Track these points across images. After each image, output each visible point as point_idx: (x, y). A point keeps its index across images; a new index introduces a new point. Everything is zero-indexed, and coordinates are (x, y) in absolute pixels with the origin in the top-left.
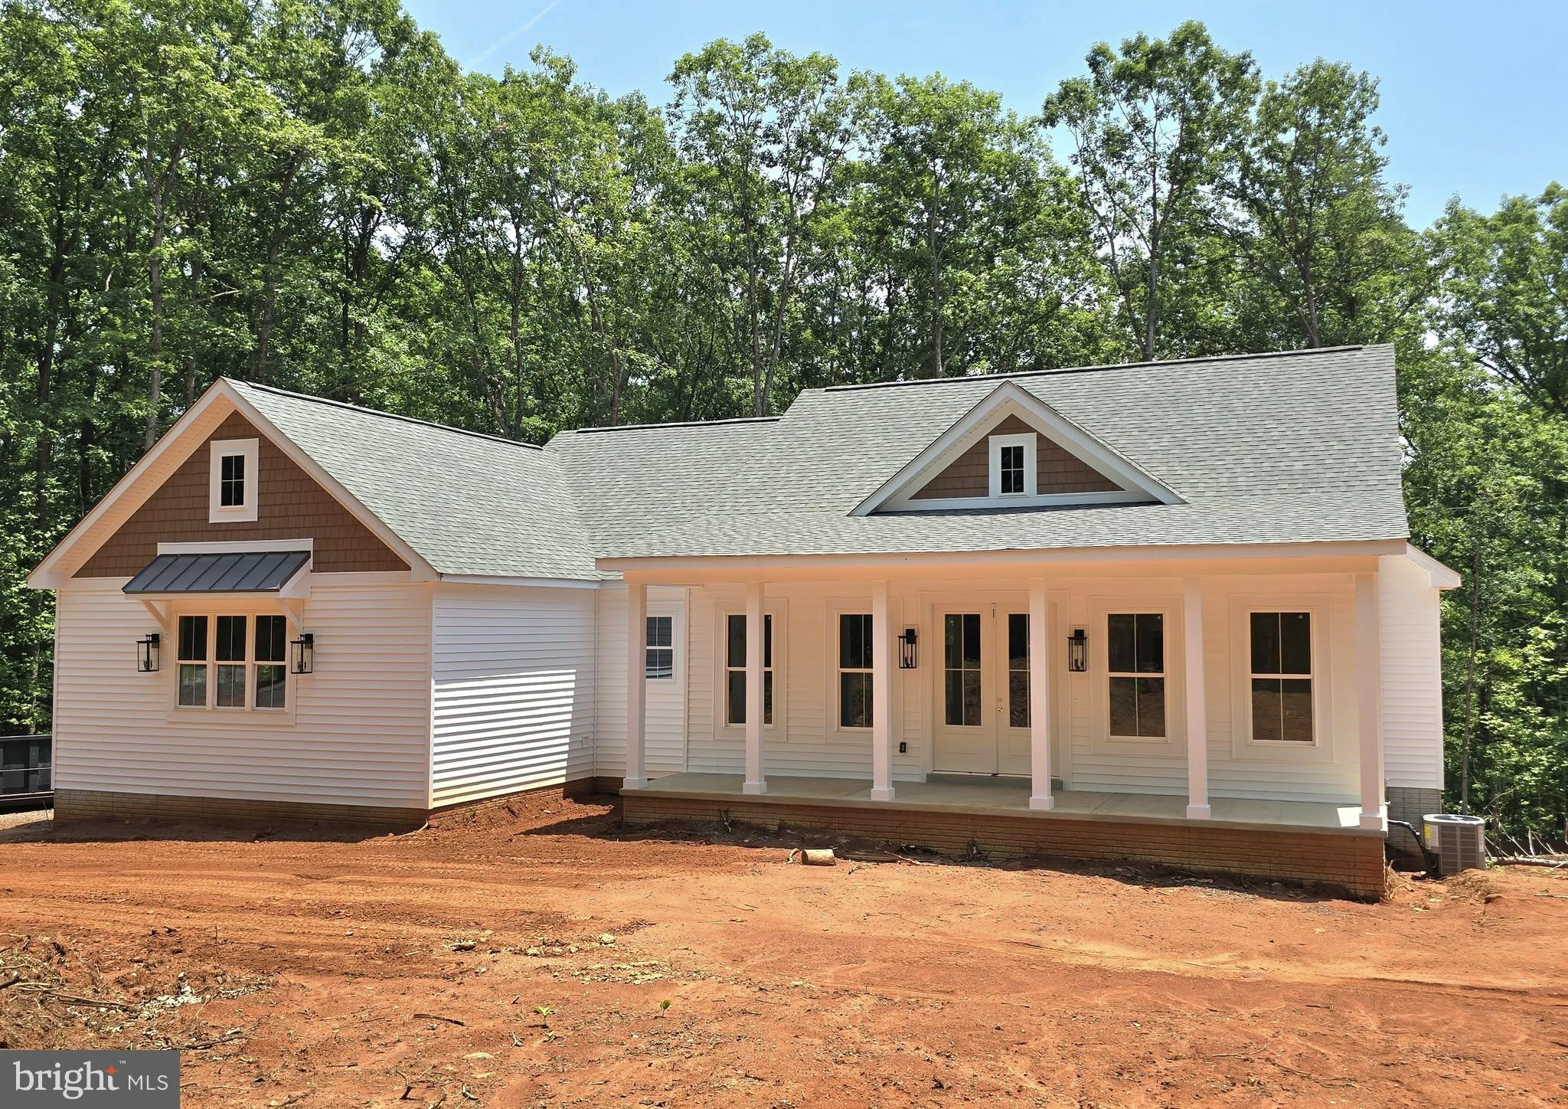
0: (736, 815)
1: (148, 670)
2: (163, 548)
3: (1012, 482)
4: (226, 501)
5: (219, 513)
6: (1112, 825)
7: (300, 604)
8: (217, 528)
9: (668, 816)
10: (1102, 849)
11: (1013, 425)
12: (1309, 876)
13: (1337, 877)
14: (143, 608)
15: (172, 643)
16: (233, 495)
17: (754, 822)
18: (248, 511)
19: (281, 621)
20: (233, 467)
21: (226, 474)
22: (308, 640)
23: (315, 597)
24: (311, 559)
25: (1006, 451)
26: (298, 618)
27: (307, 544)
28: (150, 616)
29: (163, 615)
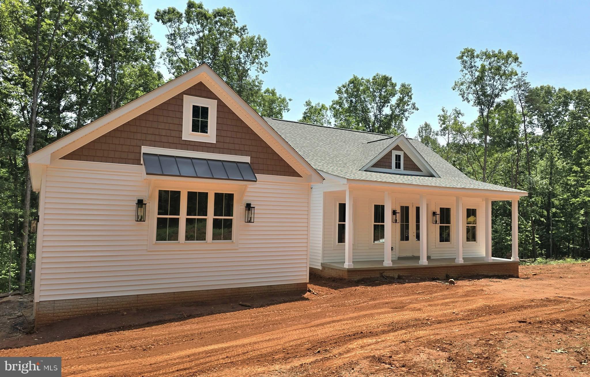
0: (386, 274)
1: (141, 221)
2: (146, 150)
3: (398, 166)
4: (195, 130)
5: (189, 135)
6: (475, 265)
8: (188, 143)
9: (363, 277)
10: (473, 272)
11: (397, 148)
12: (507, 274)
13: (512, 274)
15: (152, 205)
16: (200, 127)
17: (391, 276)
18: (210, 137)
19: (230, 196)
20: (200, 112)
21: (195, 115)
25: (396, 155)
26: (243, 196)
27: (246, 159)
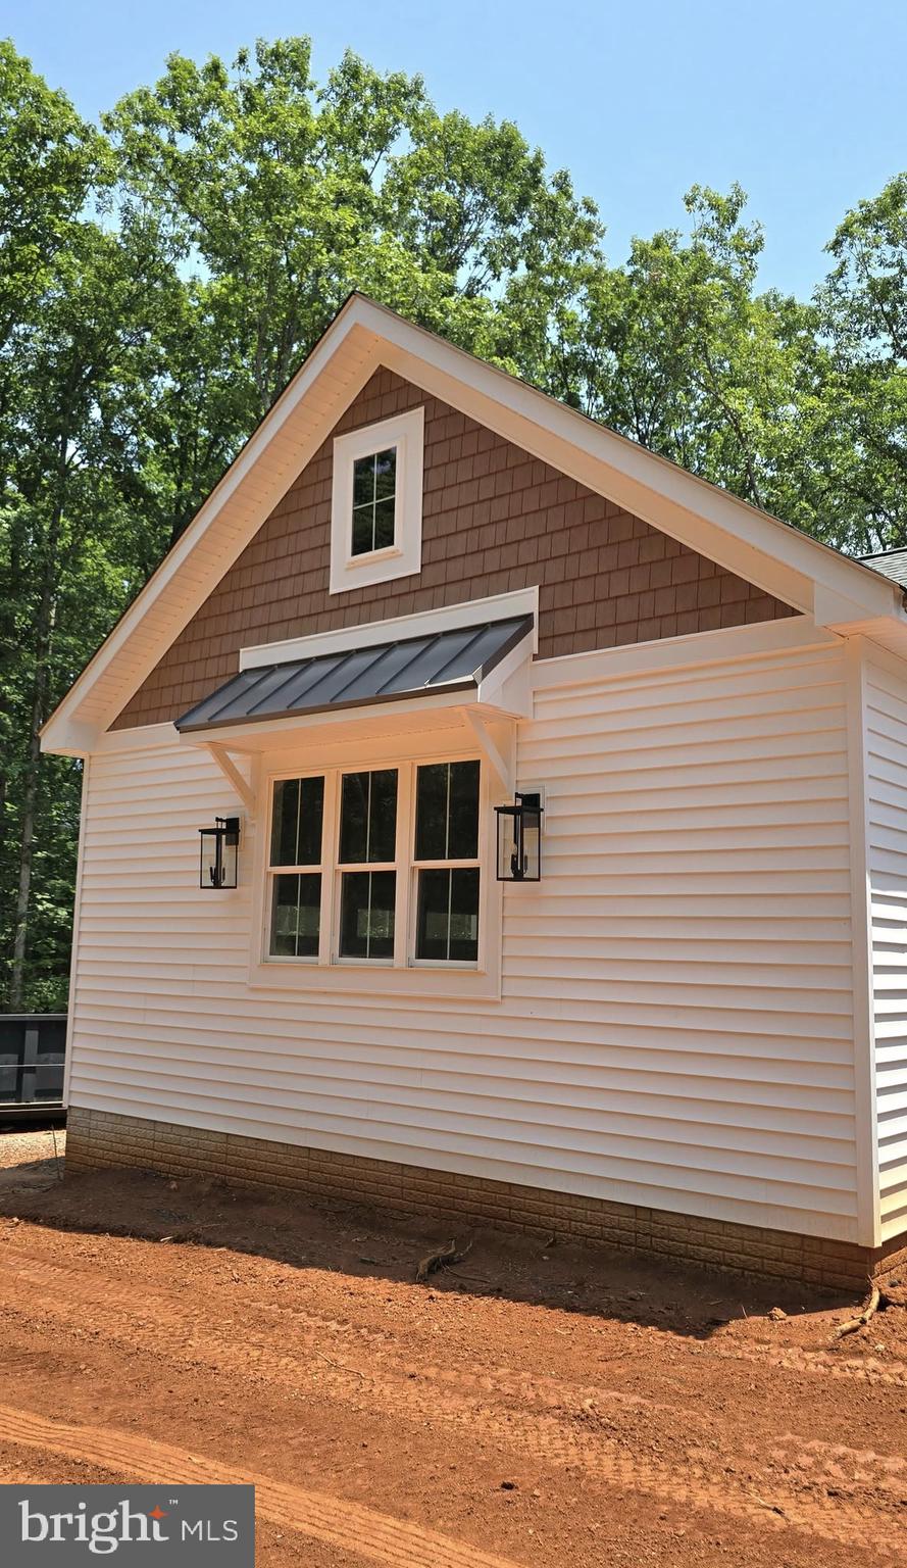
1: (217, 885)
2: (251, 657)
4: (361, 545)
5: (348, 571)
7: (512, 729)
8: (346, 601)
14: (208, 757)
15: (260, 834)
16: (373, 532)
18: (404, 556)
19: (468, 773)
20: (374, 478)
21: (361, 493)
22: (528, 809)
23: (546, 713)
24: (535, 632)
26: (507, 763)
27: (525, 600)
28: (219, 772)
29: (247, 780)
